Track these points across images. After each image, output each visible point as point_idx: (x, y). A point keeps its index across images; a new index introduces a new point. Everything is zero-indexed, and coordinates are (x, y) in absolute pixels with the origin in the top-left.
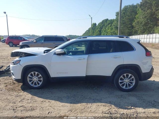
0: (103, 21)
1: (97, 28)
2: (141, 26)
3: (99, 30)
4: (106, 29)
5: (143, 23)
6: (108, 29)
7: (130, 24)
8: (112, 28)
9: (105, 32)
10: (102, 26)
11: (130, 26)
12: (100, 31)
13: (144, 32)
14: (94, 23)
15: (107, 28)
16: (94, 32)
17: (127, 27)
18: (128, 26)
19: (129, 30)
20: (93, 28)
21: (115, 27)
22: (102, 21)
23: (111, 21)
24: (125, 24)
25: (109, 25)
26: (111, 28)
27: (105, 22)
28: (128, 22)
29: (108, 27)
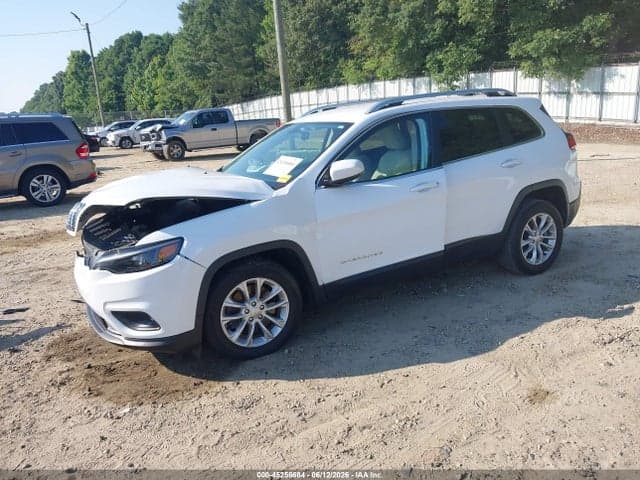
0: (120, 42)
1: (98, 75)
2: (294, 61)
3: (110, 83)
4: (141, 75)
5: (301, 48)
6: (156, 76)
7: (247, 53)
8: (170, 71)
9: (143, 89)
10: (123, 64)
11: (249, 59)
12: (116, 86)
13: (302, 83)
14: (78, 52)
15: (146, 72)
16: (89, 90)
17: (238, 66)
18: (242, 61)
19: (246, 75)
20: (76, 73)
21: (189, 67)
22: (116, 41)
23: (157, 43)
24: (228, 54)
25: (156, 60)
26: (164, 70)
27: (131, 47)
28: (237, 45)
29: (153, 68)
